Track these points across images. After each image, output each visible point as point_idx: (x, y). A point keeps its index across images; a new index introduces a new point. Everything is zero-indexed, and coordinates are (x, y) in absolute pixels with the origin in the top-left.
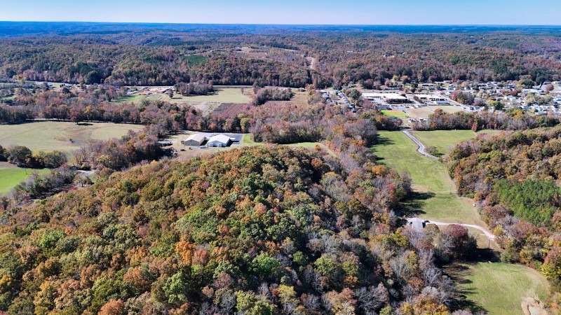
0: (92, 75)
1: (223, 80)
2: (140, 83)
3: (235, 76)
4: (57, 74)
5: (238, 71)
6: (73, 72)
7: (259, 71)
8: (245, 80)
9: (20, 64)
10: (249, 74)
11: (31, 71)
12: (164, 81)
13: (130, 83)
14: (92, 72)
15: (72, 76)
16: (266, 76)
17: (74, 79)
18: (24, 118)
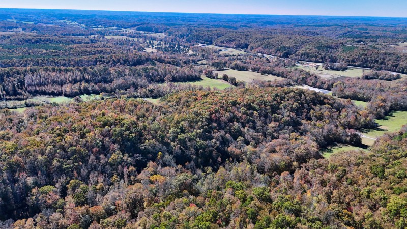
0: (285, 53)
1: (356, 64)
2: (307, 60)
3: (366, 61)
4: (270, 51)
5: (369, 59)
6: (278, 50)
7: (385, 61)
8: (372, 65)
9: (257, 44)
10: (376, 61)
11: (260, 48)
12: (321, 60)
13: (302, 59)
14: (286, 51)
15: (276, 53)
16: (388, 64)
17: (276, 54)
18: (244, 69)
